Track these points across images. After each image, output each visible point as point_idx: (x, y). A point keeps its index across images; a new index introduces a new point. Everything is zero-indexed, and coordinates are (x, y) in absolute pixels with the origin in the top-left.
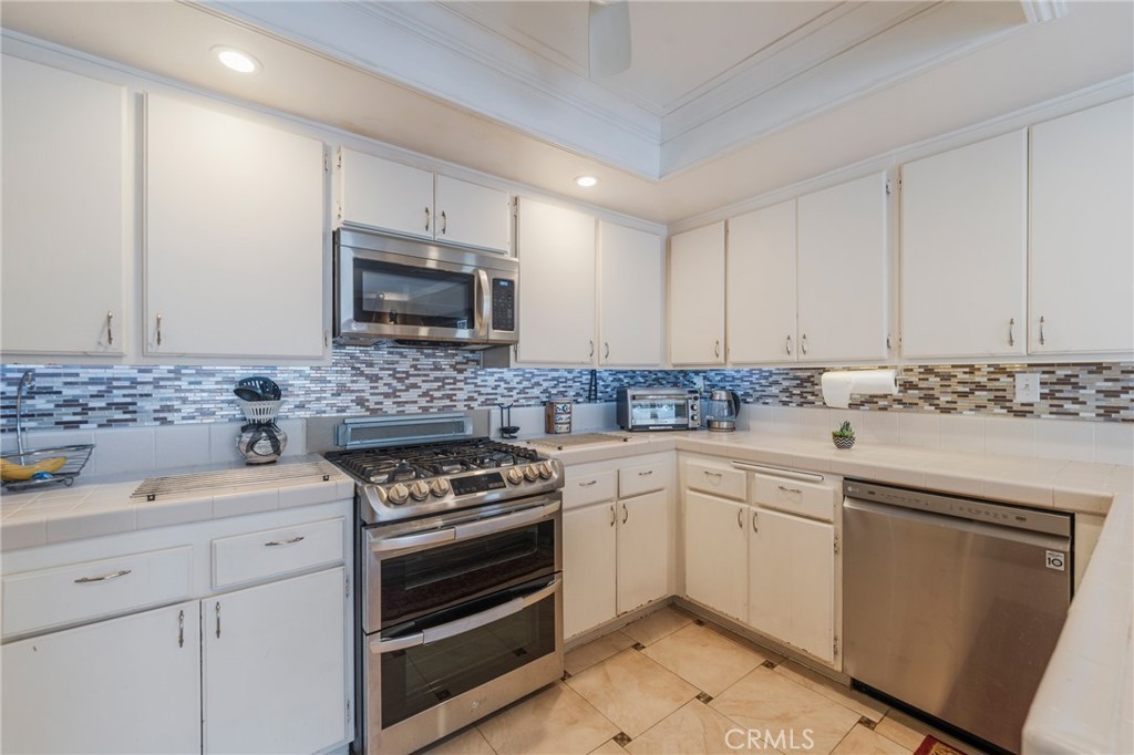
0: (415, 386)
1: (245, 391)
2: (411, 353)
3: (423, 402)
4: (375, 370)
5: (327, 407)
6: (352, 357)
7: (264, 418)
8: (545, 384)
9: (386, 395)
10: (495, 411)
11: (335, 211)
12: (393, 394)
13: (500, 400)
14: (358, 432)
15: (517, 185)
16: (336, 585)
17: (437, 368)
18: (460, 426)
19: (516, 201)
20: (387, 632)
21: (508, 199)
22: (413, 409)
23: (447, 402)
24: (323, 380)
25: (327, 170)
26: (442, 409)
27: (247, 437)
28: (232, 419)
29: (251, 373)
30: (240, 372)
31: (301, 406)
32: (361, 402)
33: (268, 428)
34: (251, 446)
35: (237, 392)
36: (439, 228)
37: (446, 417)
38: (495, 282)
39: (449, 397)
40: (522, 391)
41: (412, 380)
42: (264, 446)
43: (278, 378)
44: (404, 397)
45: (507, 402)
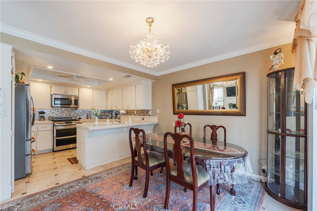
0: (65, 112)
1: (40, 113)
2: (64, 108)
3: (66, 114)
4: (58, 110)
5: (51, 115)
6: (55, 109)
7: (43, 116)
8: (87, 112)
9: (60, 113)
10: (78, 116)
11: (52, 92)
12: (61, 113)
13: (79, 114)
14: (56, 118)
15: (78, 87)
16: (51, 132)
17: (68, 110)
18: (72, 118)
19: (79, 89)
20: (57, 137)
21: (77, 88)
22: (64, 115)
23: (70, 115)
24: (51, 112)
25: (51, 88)
26: (69, 116)
27: (40, 118)
28: (38, 116)
29: (41, 111)
30: (39, 111)
31: (48, 115)
32: (56, 115)
33: (43, 117)
34: (41, 119)
35: (39, 113)
36: (66, 93)
37: (69, 117)
38: (75, 100)
39: (70, 114)
40: (83, 113)
41: (64, 112)
42: (42, 119)
43: (44, 111)
44: (63, 114)
45: (80, 115)
